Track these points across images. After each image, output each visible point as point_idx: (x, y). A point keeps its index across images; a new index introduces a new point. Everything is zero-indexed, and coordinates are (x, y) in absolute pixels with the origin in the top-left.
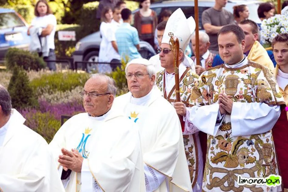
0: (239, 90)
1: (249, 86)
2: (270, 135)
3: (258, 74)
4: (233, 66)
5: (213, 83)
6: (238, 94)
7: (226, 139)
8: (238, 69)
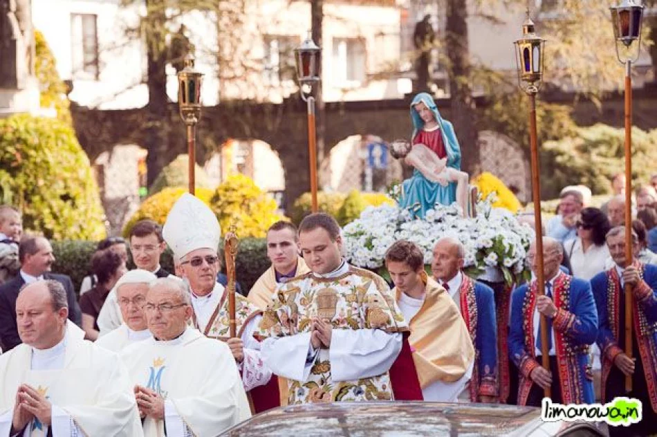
0: (338, 310)
1: (355, 304)
2: (386, 380)
3: (367, 286)
4: (328, 276)
5: (297, 301)
6: (337, 316)
7: (321, 387)
8: (335, 280)
